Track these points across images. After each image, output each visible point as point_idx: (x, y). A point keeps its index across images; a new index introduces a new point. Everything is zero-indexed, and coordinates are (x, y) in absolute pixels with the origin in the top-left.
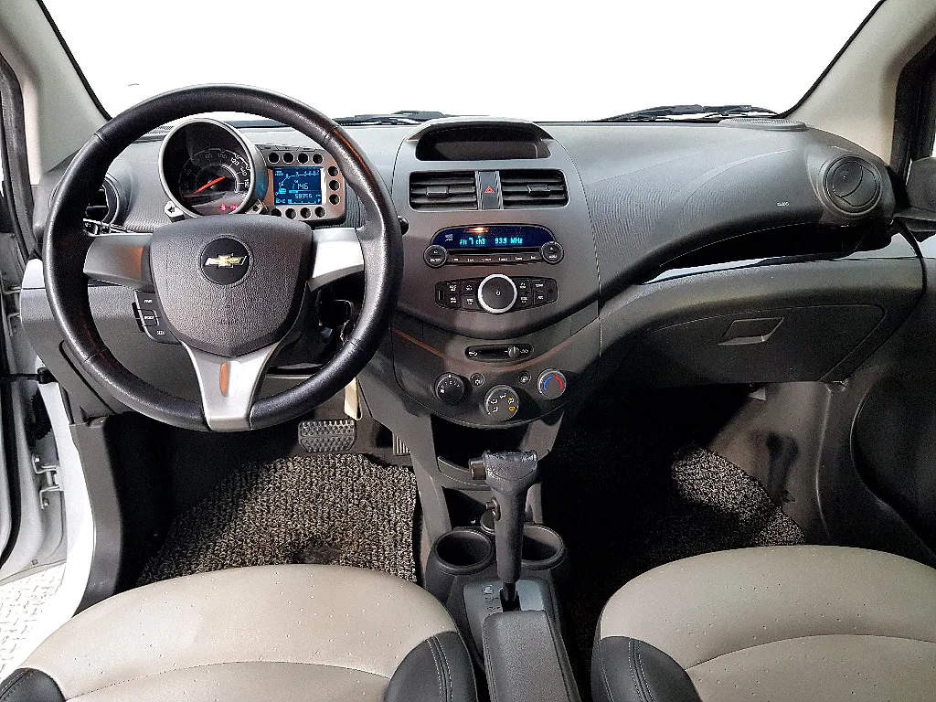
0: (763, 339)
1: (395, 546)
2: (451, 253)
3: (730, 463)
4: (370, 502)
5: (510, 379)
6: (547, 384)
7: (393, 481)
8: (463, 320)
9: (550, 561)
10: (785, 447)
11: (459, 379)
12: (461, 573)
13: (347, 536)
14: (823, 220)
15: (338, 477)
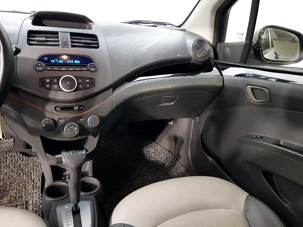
0: (172, 103)
1: (33, 189)
2: (46, 65)
3: (162, 146)
4: (23, 171)
5: (75, 120)
6: (91, 121)
7: (33, 162)
8: (52, 95)
9: (94, 191)
10: (179, 140)
11: (51, 120)
12: (56, 201)
13: (12, 186)
14: (192, 62)
15: (8, 162)
